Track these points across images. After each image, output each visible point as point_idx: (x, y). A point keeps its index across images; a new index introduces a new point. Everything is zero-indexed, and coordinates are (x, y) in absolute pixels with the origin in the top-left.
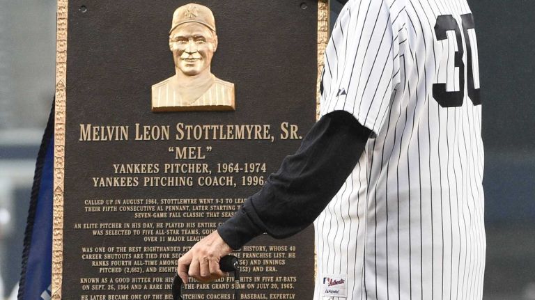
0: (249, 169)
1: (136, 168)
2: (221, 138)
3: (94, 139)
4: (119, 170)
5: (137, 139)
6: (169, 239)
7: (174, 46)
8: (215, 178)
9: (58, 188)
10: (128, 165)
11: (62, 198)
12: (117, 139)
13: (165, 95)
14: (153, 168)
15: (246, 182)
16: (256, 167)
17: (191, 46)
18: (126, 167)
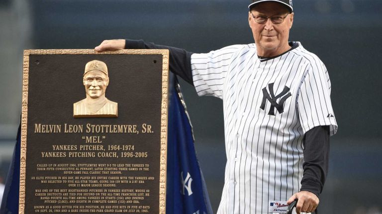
0: (125, 148)
1: (65, 147)
2: (110, 132)
3: (43, 132)
4: (55, 148)
5: (65, 132)
6: (82, 185)
7: (86, 83)
8: (107, 153)
9: (23, 158)
10: (61, 146)
11: (25, 163)
12: (55, 132)
13: (80, 109)
14: (74, 148)
15: (124, 155)
16: (129, 147)
17: (95, 83)
18: (59, 147)
